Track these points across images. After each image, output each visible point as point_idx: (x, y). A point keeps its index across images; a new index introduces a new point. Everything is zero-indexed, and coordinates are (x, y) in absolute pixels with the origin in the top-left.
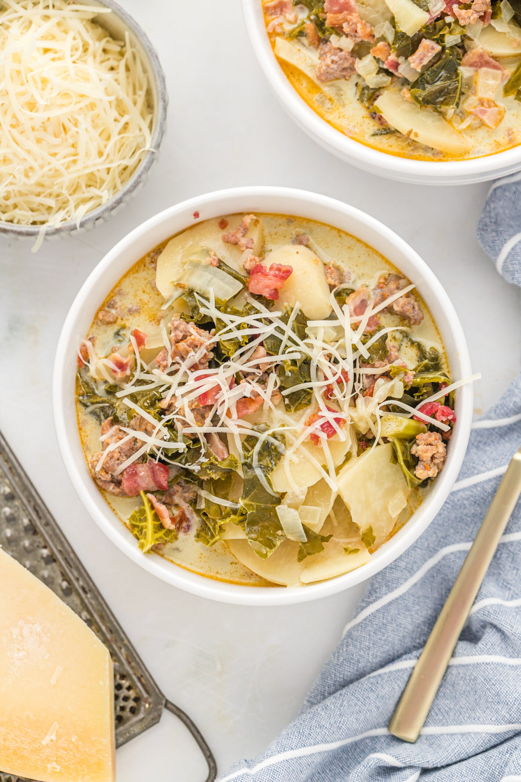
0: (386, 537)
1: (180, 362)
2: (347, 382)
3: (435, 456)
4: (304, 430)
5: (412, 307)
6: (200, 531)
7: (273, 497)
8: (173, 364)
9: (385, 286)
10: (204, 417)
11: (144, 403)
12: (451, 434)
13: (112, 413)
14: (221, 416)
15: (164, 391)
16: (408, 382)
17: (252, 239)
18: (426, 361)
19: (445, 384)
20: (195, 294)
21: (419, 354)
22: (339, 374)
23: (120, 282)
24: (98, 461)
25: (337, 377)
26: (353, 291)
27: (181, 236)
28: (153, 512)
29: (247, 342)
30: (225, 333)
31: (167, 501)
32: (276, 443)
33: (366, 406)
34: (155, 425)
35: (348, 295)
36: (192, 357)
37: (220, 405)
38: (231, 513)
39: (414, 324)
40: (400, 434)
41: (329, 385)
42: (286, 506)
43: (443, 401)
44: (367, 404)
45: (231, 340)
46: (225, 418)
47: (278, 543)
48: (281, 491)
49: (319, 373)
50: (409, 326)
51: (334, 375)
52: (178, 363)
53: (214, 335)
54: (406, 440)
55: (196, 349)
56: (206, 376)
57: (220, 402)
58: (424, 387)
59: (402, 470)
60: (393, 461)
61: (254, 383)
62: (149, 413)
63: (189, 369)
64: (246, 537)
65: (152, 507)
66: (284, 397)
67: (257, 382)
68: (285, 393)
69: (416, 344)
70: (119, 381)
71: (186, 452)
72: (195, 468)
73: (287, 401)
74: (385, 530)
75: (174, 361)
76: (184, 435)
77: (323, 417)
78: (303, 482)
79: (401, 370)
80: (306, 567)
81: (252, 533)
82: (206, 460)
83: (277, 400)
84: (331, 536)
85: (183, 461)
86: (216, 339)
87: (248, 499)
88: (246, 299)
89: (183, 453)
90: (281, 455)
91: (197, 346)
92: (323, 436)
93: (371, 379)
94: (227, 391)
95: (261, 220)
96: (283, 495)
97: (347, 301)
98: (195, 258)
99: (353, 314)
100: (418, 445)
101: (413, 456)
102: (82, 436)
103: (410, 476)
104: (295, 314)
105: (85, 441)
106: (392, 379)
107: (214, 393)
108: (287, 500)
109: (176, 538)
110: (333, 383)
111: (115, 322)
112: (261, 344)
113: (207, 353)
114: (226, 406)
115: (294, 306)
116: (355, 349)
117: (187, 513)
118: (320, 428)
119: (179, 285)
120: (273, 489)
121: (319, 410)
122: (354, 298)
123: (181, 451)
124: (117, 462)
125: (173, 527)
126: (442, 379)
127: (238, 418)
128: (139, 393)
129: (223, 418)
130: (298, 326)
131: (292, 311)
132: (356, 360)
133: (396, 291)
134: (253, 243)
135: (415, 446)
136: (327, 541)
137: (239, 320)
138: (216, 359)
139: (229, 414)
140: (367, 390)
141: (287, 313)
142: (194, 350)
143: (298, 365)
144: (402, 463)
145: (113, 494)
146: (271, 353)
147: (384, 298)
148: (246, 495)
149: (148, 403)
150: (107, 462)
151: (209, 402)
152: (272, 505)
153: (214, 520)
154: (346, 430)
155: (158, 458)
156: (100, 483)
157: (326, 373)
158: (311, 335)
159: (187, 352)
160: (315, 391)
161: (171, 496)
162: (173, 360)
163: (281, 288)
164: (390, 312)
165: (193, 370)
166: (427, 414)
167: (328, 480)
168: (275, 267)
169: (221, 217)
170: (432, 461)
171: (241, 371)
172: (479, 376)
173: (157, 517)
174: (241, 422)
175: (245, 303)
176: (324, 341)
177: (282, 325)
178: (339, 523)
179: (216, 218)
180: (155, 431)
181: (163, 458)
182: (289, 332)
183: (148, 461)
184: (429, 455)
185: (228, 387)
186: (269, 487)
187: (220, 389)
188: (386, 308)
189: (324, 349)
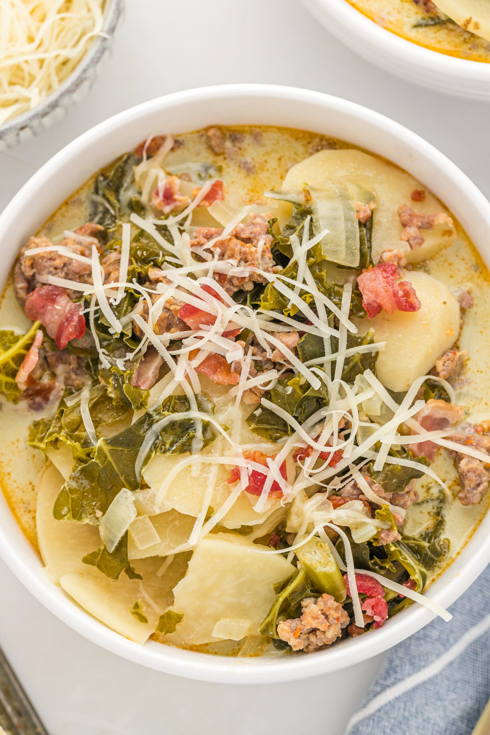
0: (185, 643)
1: (216, 256)
2: (330, 465)
3: (318, 633)
4: (237, 455)
5: (478, 482)
6: (44, 423)
7: (135, 476)
8: (208, 250)
9: (481, 433)
10: (168, 328)
11: (139, 249)
12: (359, 634)
13: (108, 225)
14: (185, 347)
15: (170, 263)
16: (382, 539)
17: (423, 240)
18: (426, 544)
19: (413, 585)
20: (309, 218)
21: (431, 530)
22: (332, 450)
23: (268, 128)
24: (37, 246)
25: (327, 449)
26: (448, 400)
27: (370, 158)
28: (23, 352)
29: (292, 315)
30: (284, 282)
31: (49, 360)
32: (199, 433)
33: (318, 510)
34: (120, 279)
35: (440, 397)
36: (229, 265)
37: (195, 337)
38: (82, 441)
39: (461, 499)
40: (314, 573)
41: (312, 448)
42: (134, 499)
43: (391, 596)
44: (321, 507)
45: (282, 296)
46: (185, 354)
47: (86, 521)
48: (147, 479)
49: (318, 426)
50: (455, 496)
51: (328, 444)
52: (213, 256)
53: (275, 272)
54: (312, 584)
55: (242, 263)
56: (217, 296)
57: (199, 334)
58: (394, 562)
59: (274, 605)
60: (278, 588)
61: (249, 358)
62: (131, 263)
63: (215, 273)
64: (67, 480)
65: (28, 347)
66: (260, 406)
67: (255, 361)
68: (265, 402)
69: (440, 519)
70: (151, 207)
71: (115, 337)
72: (105, 362)
73: (258, 412)
74: (192, 636)
75: (212, 249)
76: (133, 322)
77: (268, 467)
78: (176, 498)
79: (390, 521)
80: (82, 574)
81: (77, 482)
82: (121, 368)
83: (250, 400)
84: (139, 577)
85: (105, 343)
86: (270, 277)
87: (110, 448)
88: (346, 282)
89: (111, 335)
90: (190, 451)
91: (246, 262)
92: (244, 482)
93: (355, 492)
94: (216, 333)
95: (455, 236)
96: (145, 486)
97: (430, 401)
98: (352, 190)
99: (420, 419)
100: (316, 603)
101: (300, 607)
102: (60, 211)
103: (272, 620)
104: (368, 349)
105: (55, 218)
106: (373, 516)
107: (204, 320)
108: (140, 494)
109: (15, 401)
110: (317, 451)
111: (217, 154)
112: (301, 334)
113: (247, 280)
114: (199, 344)
115: (377, 342)
116: (377, 447)
117: (54, 392)
118: (250, 473)
119: (307, 193)
120: (142, 469)
121: (273, 457)
122: (440, 408)
123: (111, 331)
124: (52, 269)
125: (23, 387)
126: (416, 577)
127: (196, 369)
128: (149, 237)
129: (184, 352)
130: (356, 363)
131: (369, 343)
132: (365, 459)
133: (484, 450)
134: (420, 244)
135: (312, 600)
136: (130, 578)
137: (312, 288)
138: (249, 295)
139: (193, 354)
140: (339, 498)
141: (363, 339)
142: (239, 262)
143: (306, 394)
144: (281, 600)
145: (16, 293)
146: (299, 353)
147: (466, 442)
148: (113, 442)
149: (142, 255)
150: (42, 258)
151: (189, 321)
152: (124, 482)
153: (61, 428)
154: (273, 506)
155: (87, 310)
156: (17, 269)
157: (322, 434)
158: (356, 387)
159: (232, 257)
160: (294, 437)
161: (60, 360)
162: (213, 247)
163: (386, 311)
164: (455, 461)
165: (217, 278)
166: (359, 588)
167: (198, 525)
168: (407, 288)
169: (426, 187)
170: (309, 633)
171: (253, 333)
172: (447, 617)
173: (20, 359)
174: (194, 377)
175: (341, 284)
176: (360, 406)
177: (343, 343)
178: (164, 576)
179: (420, 184)
180: (113, 285)
181: (92, 317)
182: (340, 357)
183: (78, 303)
184: (314, 624)
185: (222, 331)
186: (141, 463)
187: (213, 324)
188: (457, 452)
189: (350, 412)
